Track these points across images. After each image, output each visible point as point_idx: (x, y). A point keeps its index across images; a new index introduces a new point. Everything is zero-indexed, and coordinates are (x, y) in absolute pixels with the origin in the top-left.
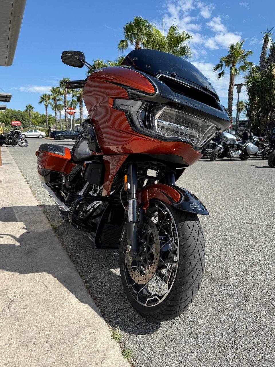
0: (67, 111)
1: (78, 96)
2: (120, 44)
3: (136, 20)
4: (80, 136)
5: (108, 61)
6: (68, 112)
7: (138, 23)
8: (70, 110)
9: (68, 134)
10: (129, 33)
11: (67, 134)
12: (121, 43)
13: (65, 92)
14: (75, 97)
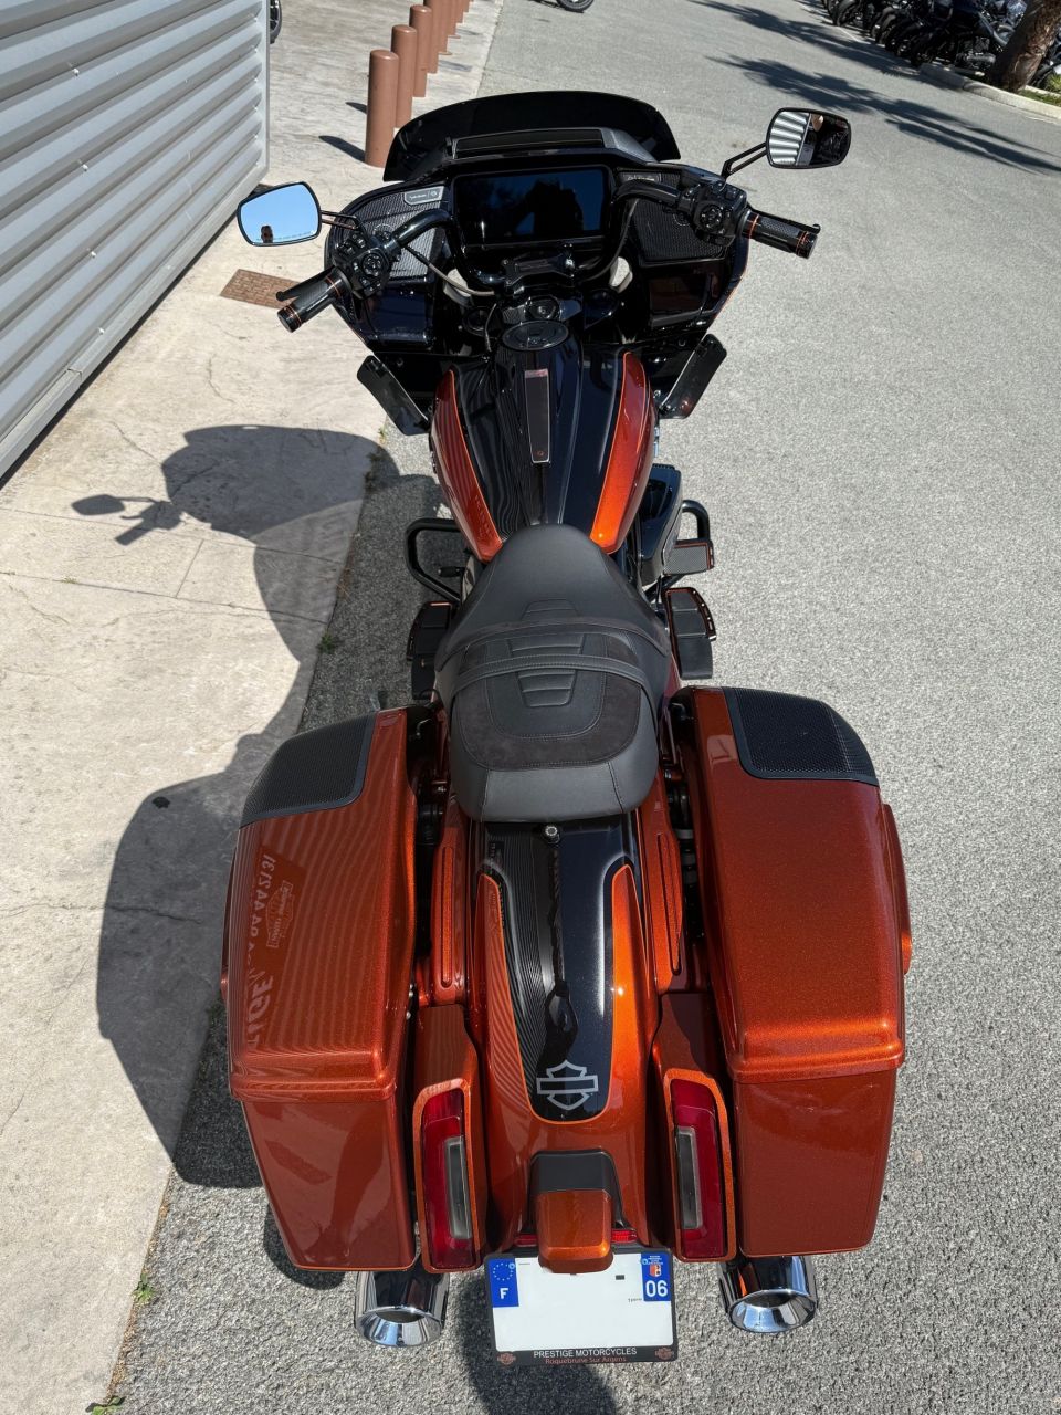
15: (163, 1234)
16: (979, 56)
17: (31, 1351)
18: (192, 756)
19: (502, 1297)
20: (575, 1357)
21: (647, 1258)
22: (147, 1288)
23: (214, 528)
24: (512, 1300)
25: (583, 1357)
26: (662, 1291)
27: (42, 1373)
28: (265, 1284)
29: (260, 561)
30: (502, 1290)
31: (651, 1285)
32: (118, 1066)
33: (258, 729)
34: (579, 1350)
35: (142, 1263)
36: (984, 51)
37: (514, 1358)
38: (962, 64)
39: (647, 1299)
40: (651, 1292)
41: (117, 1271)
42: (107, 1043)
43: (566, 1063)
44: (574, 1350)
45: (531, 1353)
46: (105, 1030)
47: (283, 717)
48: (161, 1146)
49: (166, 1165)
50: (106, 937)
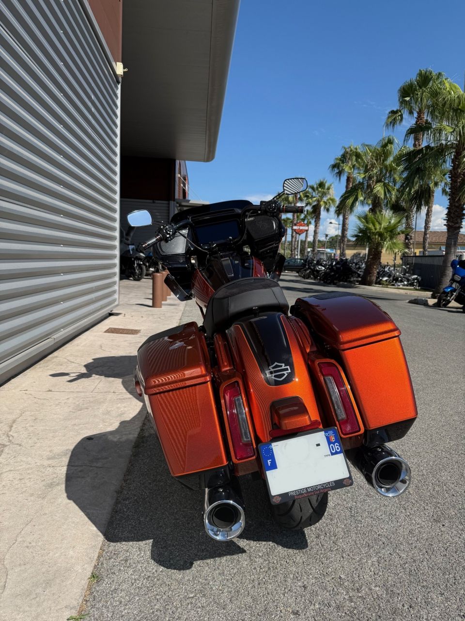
0: (295, 228)
1: (313, 204)
2: (388, 118)
3: (420, 74)
4: (307, 267)
5: (364, 145)
6: (295, 230)
7: (425, 79)
8: (299, 227)
9: (291, 263)
10: (408, 99)
11: (289, 263)
12: (391, 116)
13: (296, 199)
14: (309, 206)
15: (102, 559)
16: (355, 279)
17: (38, 599)
18: (102, 427)
19: (269, 465)
20: (308, 492)
21: (327, 433)
22: (96, 577)
23: (105, 377)
24: (274, 466)
25: (311, 492)
26: (338, 449)
27: (43, 606)
28: (154, 571)
29: (124, 383)
30: (269, 461)
31: (332, 446)
32: (77, 508)
33: (128, 419)
34: (309, 488)
35: (92, 568)
36: (357, 277)
37: (280, 498)
38: (350, 282)
39: (332, 454)
40: (333, 450)
41: (80, 571)
42: (71, 502)
43: (276, 363)
44: (307, 488)
45: (287, 493)
46: (69, 497)
47: (138, 416)
48: (98, 531)
49: (101, 538)
50: (69, 474)
